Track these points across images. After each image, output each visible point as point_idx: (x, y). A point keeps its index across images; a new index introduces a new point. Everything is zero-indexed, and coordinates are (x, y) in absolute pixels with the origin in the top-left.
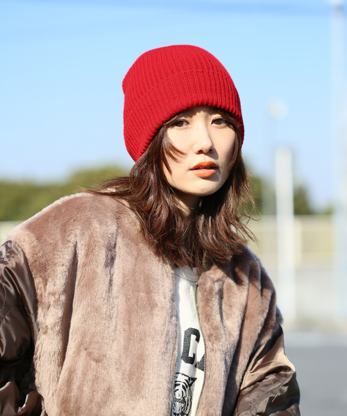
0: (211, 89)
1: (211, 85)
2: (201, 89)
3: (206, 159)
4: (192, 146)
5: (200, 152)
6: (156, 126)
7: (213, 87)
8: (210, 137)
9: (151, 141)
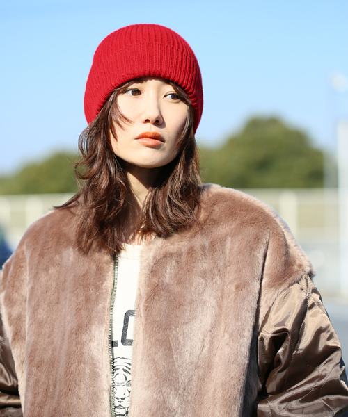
0: (167, 62)
1: (167, 58)
2: (156, 61)
3: (153, 129)
4: (140, 115)
5: (147, 121)
6: (107, 92)
7: (169, 61)
8: (159, 108)
9: (102, 107)
